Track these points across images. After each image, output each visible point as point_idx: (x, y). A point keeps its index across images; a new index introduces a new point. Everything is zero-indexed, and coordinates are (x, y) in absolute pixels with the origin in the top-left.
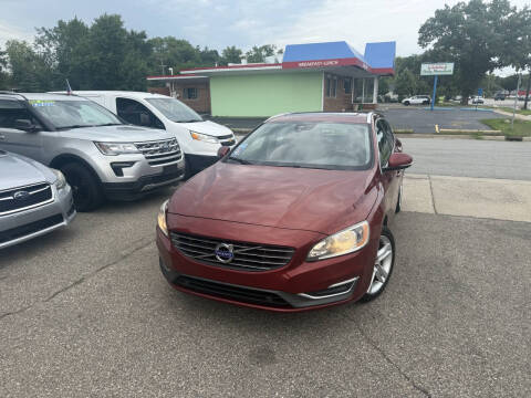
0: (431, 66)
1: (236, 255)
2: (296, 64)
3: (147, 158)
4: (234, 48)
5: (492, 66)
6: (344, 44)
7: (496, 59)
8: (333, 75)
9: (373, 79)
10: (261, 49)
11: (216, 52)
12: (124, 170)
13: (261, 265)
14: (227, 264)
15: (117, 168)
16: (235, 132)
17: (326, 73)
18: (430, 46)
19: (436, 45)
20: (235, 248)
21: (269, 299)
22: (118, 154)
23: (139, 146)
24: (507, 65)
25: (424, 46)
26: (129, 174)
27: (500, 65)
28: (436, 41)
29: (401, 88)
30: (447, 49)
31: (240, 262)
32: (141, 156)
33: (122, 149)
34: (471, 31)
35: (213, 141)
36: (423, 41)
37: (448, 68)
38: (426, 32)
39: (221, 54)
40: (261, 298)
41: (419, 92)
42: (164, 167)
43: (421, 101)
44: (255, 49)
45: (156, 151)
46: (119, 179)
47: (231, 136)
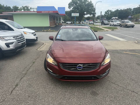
0: (74, 14)
1: (84, 67)
2: (41, 12)
3: (17, 41)
4: (16, 6)
5: (85, 14)
6: (54, 7)
7: (85, 13)
8: (51, 15)
9: (60, 17)
10: (25, 7)
11: (10, 7)
12: (10, 45)
13: (91, 69)
14: (81, 70)
15: (8, 45)
16: (35, 31)
17: (49, 15)
18: (71, 9)
19: (73, 9)
20: (83, 65)
21: (93, 78)
22: (7, 40)
23: (14, 37)
24: (88, 14)
25: (70, 9)
26: (12, 47)
27: (87, 14)
28: (72, 7)
29: (65, 19)
30: (75, 10)
31: (85, 69)
32: (15, 40)
33: (8, 39)
34: (80, 6)
35: (31, 34)
36: (69, 7)
37: (78, 15)
38: (70, 5)
39: (12, 8)
40: (90, 78)
41: (69, 21)
42: (22, 43)
43: (70, 23)
44: (23, 7)
45: (19, 38)
46: (9, 49)
47: (34, 33)
